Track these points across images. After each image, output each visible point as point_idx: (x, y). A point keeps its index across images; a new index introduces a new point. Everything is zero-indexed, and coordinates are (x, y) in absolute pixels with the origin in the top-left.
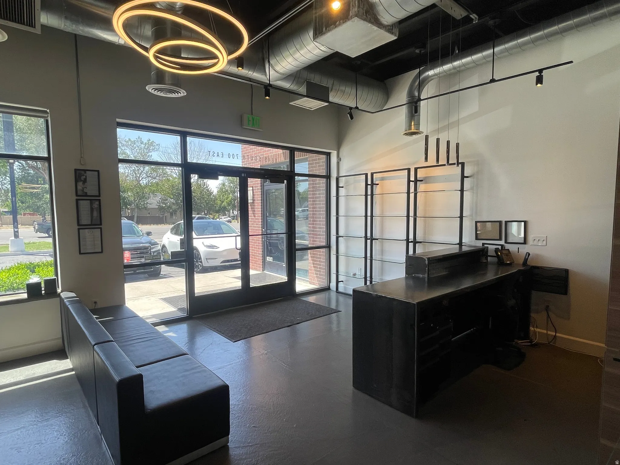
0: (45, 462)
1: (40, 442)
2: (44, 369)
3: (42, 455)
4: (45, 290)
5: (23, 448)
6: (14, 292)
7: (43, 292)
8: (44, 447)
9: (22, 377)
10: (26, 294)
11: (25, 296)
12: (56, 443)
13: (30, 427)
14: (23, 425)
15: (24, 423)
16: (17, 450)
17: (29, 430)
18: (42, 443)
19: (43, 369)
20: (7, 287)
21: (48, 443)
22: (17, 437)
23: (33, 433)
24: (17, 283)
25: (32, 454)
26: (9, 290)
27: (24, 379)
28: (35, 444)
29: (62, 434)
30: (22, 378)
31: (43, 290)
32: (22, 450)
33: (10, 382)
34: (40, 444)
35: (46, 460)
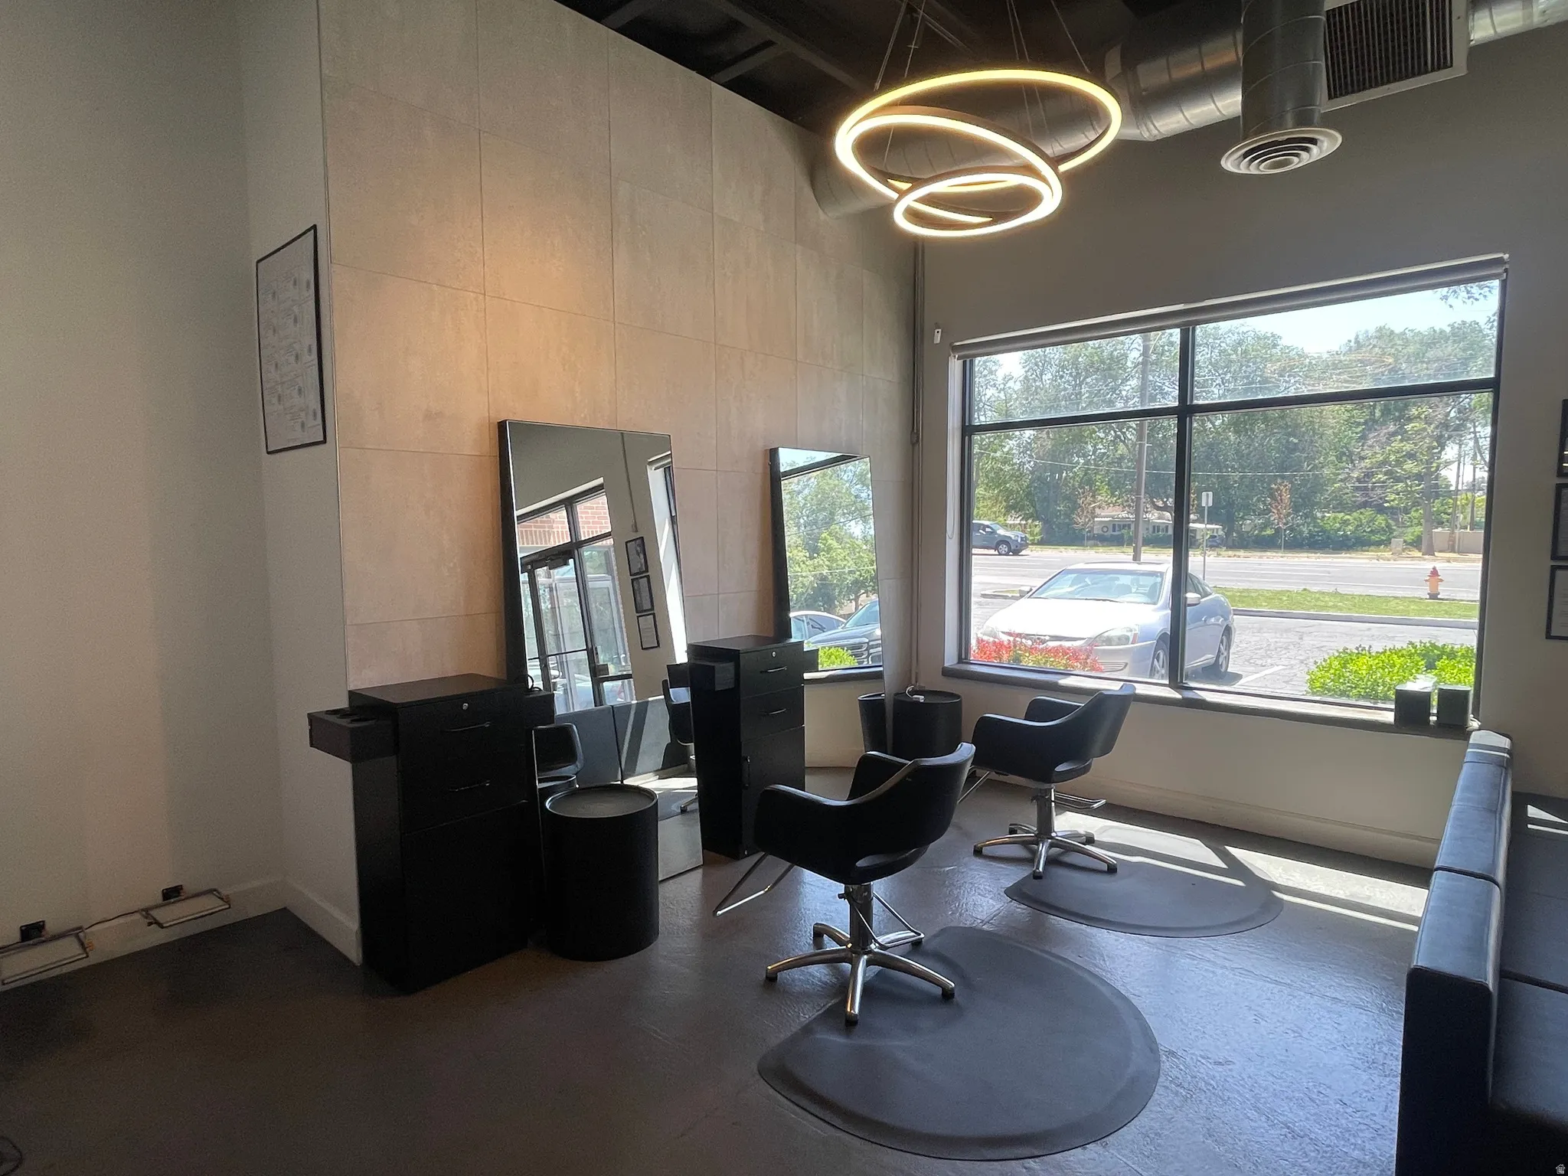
0: (1287, 1072)
1: (1300, 1031)
2: (1394, 897)
3: (1288, 1057)
4: (1438, 715)
5: (1266, 1021)
6: (1375, 703)
7: (1433, 719)
8: (1301, 1043)
9: (1341, 892)
10: (1392, 714)
11: (1389, 717)
12: (1325, 1052)
13: (1299, 992)
14: (1291, 981)
15: (1293, 978)
16: (1256, 1017)
17: (1295, 997)
18: (1301, 1036)
19: (1392, 896)
20: (1363, 690)
21: (1311, 1043)
22: (1269, 994)
23: (1298, 1007)
24: (1384, 685)
25: (1274, 1040)
26: (1367, 697)
27: (1343, 897)
28: (1288, 1029)
29: (1345, 1045)
30: (1341, 894)
31: (1433, 715)
32: (1263, 1023)
33: (1316, 891)
34: (1296, 1035)
35: (1289, 1070)
